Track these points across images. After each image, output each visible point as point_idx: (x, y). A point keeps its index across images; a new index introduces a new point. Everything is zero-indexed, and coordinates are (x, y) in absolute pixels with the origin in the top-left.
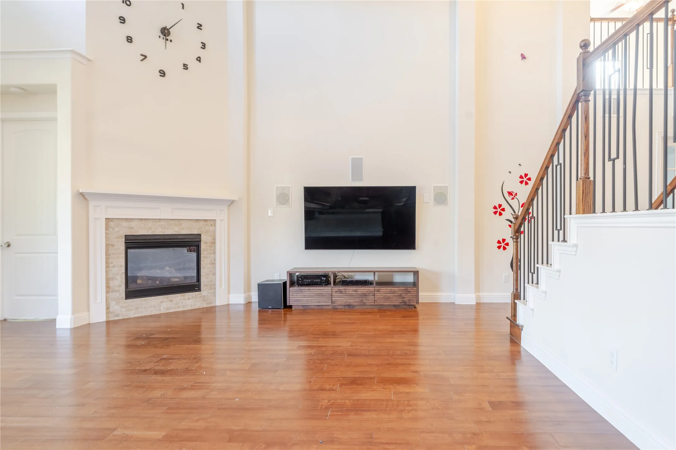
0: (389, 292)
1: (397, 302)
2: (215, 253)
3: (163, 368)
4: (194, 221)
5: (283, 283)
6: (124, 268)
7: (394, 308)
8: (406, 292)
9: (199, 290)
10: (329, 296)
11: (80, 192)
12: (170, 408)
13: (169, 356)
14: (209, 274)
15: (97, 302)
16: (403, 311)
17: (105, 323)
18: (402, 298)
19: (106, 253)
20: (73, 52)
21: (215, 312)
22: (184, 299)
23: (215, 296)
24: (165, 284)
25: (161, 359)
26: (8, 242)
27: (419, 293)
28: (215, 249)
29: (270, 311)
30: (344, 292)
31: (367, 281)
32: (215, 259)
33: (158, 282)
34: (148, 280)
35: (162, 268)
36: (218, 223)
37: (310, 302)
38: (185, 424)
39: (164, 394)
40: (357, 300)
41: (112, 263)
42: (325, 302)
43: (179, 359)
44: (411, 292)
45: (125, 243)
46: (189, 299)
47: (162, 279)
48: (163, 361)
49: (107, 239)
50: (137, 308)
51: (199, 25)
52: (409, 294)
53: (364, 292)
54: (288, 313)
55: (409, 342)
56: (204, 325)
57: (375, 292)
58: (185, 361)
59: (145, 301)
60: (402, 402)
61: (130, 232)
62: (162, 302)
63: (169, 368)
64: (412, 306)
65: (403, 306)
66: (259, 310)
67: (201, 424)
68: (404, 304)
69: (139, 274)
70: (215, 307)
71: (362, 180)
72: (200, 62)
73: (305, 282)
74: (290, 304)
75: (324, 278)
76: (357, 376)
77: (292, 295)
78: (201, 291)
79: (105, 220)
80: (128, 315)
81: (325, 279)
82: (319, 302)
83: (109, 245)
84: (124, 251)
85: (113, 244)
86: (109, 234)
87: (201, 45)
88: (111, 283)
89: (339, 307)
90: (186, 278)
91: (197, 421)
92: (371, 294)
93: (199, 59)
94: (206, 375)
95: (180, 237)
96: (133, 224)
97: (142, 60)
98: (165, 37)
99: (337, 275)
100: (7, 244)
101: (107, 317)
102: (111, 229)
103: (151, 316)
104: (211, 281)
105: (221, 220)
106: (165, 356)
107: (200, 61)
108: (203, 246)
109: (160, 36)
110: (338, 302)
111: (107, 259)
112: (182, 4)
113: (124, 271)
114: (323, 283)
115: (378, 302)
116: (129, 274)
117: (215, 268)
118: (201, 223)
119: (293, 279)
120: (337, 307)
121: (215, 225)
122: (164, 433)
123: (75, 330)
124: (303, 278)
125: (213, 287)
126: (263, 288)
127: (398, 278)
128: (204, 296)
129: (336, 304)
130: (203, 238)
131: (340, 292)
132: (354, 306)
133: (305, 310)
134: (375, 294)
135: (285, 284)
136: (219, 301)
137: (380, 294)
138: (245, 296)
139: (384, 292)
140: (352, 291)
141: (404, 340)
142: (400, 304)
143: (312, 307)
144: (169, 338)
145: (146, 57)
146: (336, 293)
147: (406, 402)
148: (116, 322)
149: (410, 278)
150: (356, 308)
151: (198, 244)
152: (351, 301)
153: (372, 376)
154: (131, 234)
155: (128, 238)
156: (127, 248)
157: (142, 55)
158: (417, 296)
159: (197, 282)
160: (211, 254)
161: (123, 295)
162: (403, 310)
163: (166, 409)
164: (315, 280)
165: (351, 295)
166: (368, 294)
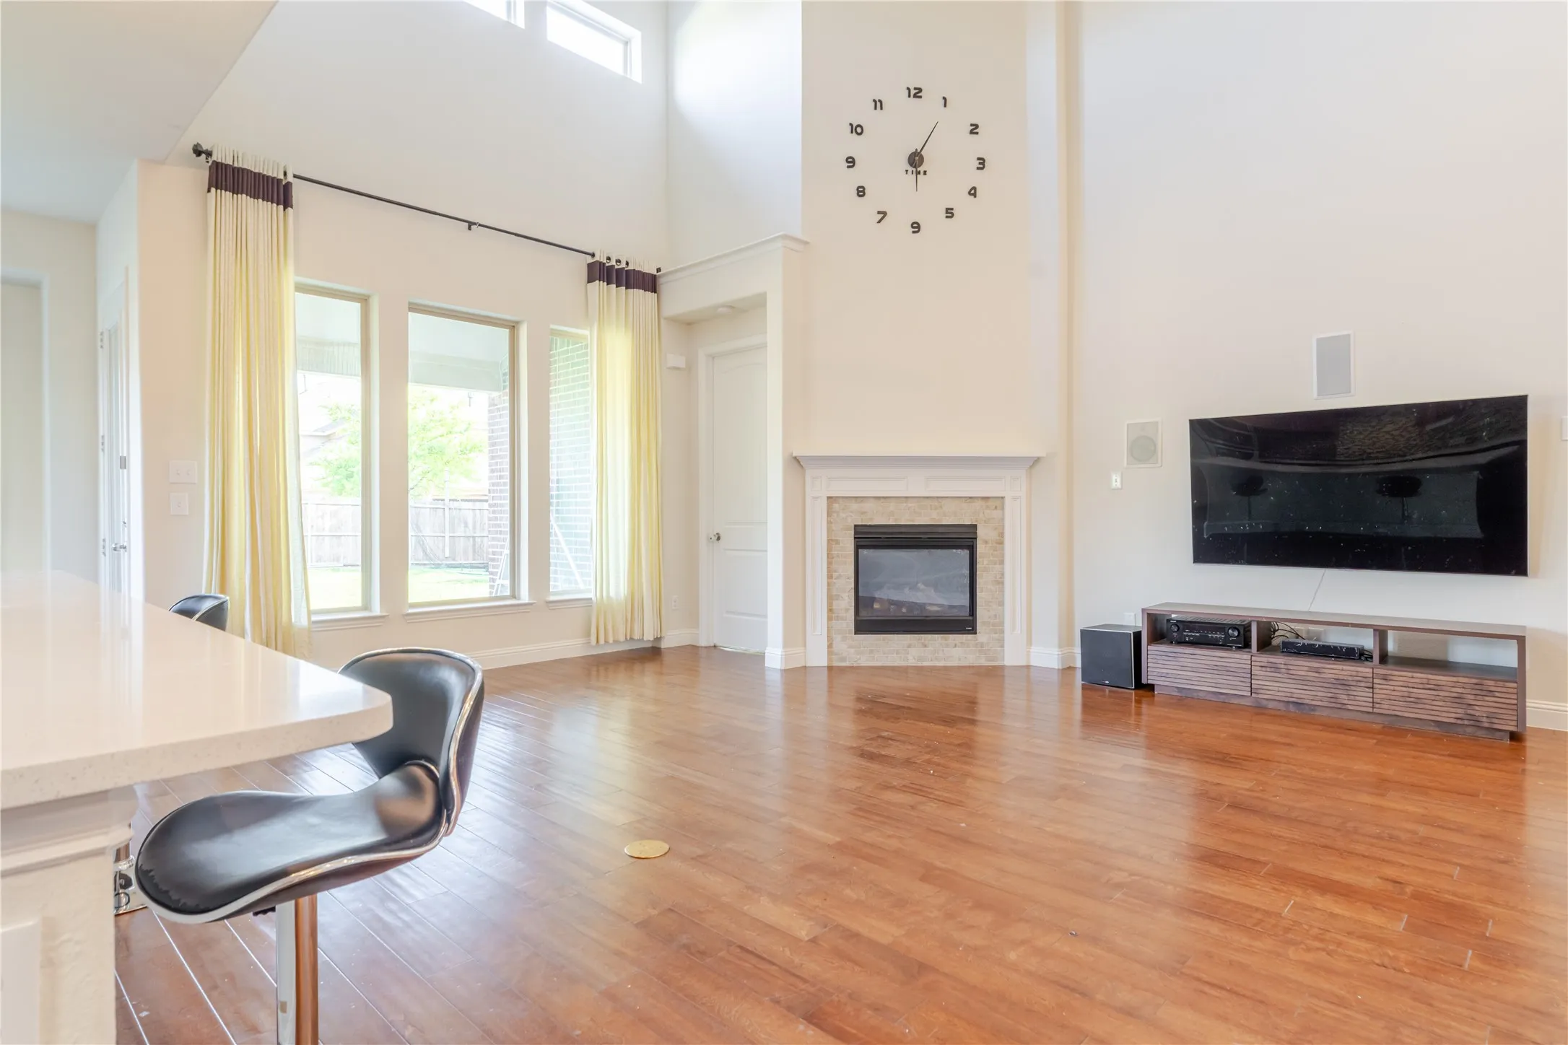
0: (1421, 686)
1: (1449, 714)
2: (1002, 562)
3: (875, 751)
4: (964, 500)
5: (1134, 633)
6: (852, 580)
7: (1437, 729)
8: (1479, 692)
9: (973, 631)
10: (1243, 675)
11: (794, 455)
12: (860, 809)
13: (890, 734)
14: (991, 602)
15: (816, 633)
16: (1465, 741)
17: (826, 669)
18: (1465, 706)
19: (828, 554)
20: (785, 237)
21: (1003, 676)
22: (947, 646)
23: (1002, 646)
24: (916, 614)
25: (878, 737)
26: (717, 534)
27: (1527, 700)
28: (1003, 556)
29: (1107, 689)
30: (1283, 671)
31: (1354, 649)
32: (1003, 575)
33: (904, 610)
34: (892, 604)
35: (913, 587)
36: (1007, 502)
37: (1196, 683)
38: (870, 837)
39: (860, 788)
40: (1320, 694)
41: (835, 571)
42: (1234, 687)
43: (904, 742)
44: (1497, 694)
45: (855, 538)
46: (955, 646)
47: (912, 606)
48: (879, 740)
49: (829, 530)
50: (871, 652)
51: (973, 127)
52: (1487, 698)
53: (1341, 677)
54: (1144, 700)
55: (1423, 815)
56: (984, 697)
57: (1375, 681)
58: (910, 747)
59: (884, 640)
60: (1306, 927)
61: (862, 519)
62: (909, 646)
63: (883, 753)
64: (1498, 734)
65: (1469, 730)
66: (1083, 685)
67: (894, 843)
68: (1471, 723)
69: (877, 595)
70: (1002, 667)
71: (1350, 392)
72: (975, 197)
73: (1187, 636)
74: (1150, 682)
75: (1233, 631)
76: (1222, 849)
77: (1154, 661)
78: (976, 633)
79: (826, 498)
80: (859, 662)
81: (1236, 634)
82: (1218, 685)
83: (832, 540)
84: (852, 553)
85: (837, 540)
86: (831, 523)
87: (976, 164)
88: (835, 604)
89: (1271, 705)
90: (951, 607)
91: (889, 836)
92: (1362, 684)
93: (973, 192)
94: (933, 775)
95: (940, 530)
96: (868, 506)
97: (879, 222)
98: (914, 170)
99: (1277, 628)
100: (717, 536)
101: (829, 660)
102: (835, 515)
103: (893, 669)
104: (995, 616)
105: (1015, 498)
106: (885, 734)
107: (974, 195)
108: (981, 548)
109: (907, 171)
110: (1268, 692)
111: (829, 563)
112: (944, 98)
113: (852, 585)
114: (1233, 642)
115: (1383, 706)
116: (860, 594)
117: (1002, 591)
118: (978, 504)
119: (1159, 626)
120: (1265, 703)
121: (1003, 508)
122: (838, 839)
123: (786, 672)
124: (1181, 627)
125: (998, 628)
126: (1093, 641)
127: (1463, 653)
128: (982, 645)
129: (1260, 696)
130: (981, 533)
131: (1273, 669)
132: (1314, 708)
133: (1181, 699)
134: (1375, 686)
135: (1138, 636)
136: (1011, 658)
137: (1392, 688)
138: (1060, 653)
139: (1405, 684)
140: (1306, 669)
141: (1411, 808)
142: (1459, 722)
143: (1201, 695)
144: (904, 707)
145: (884, 214)
146: (1264, 669)
147: (1315, 931)
148: (842, 670)
149: (1506, 656)
150: (1317, 713)
151: (971, 544)
152: (1307, 695)
153: (1262, 859)
154: (863, 524)
155: (859, 529)
156: (858, 547)
157: (879, 213)
158: (1520, 710)
159: (970, 615)
160: (995, 564)
161: (851, 626)
162: (1466, 739)
163: (855, 809)
164: (1212, 633)
165: (1304, 680)
166: (1354, 683)
